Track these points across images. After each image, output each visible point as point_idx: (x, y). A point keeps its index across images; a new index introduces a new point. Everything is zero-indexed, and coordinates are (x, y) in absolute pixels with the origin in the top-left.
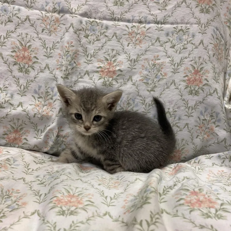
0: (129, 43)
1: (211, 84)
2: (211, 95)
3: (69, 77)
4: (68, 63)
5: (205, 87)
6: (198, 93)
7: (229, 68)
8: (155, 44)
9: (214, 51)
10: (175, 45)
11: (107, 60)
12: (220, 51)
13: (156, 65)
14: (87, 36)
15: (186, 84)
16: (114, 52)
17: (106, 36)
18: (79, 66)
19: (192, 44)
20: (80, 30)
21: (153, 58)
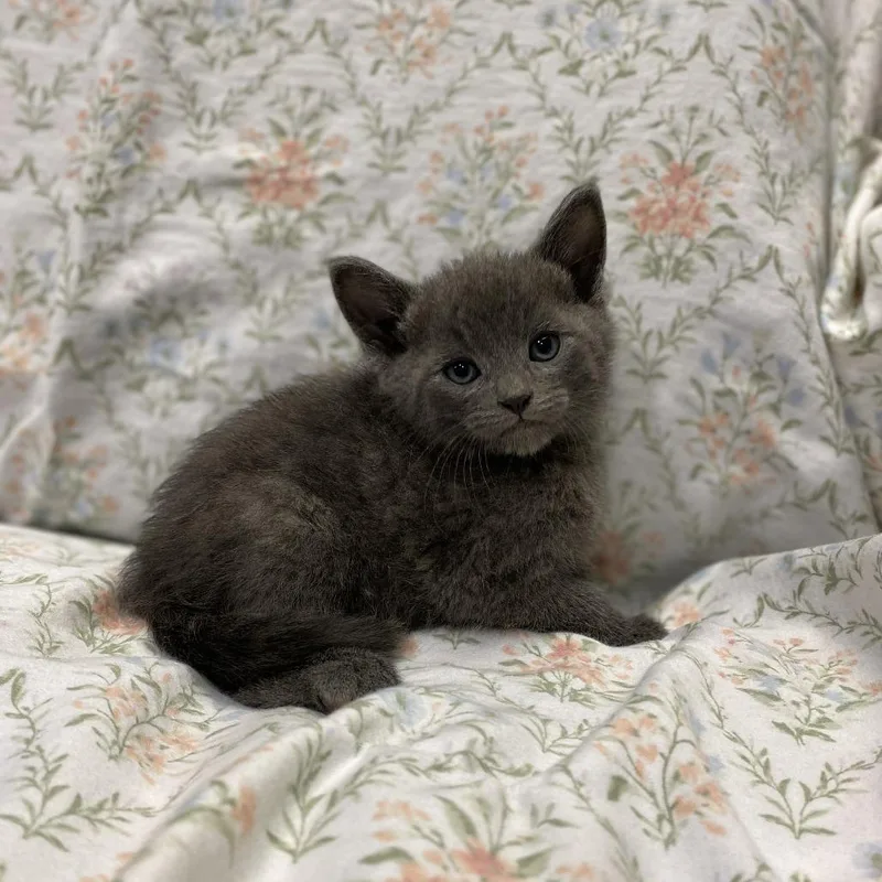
0: (378, 64)
1: (749, 228)
2: (748, 276)
3: (111, 207)
4: (108, 147)
5: (721, 243)
6: (687, 270)
7: (843, 153)
8: (495, 62)
9: (760, 82)
10: (580, 63)
11: (280, 132)
12: (793, 82)
13: (496, 152)
14: (198, 38)
15: (631, 231)
16: (314, 99)
17: (281, 35)
18: (156, 162)
19: (659, 51)
20: (171, 13)
21: (481, 121)
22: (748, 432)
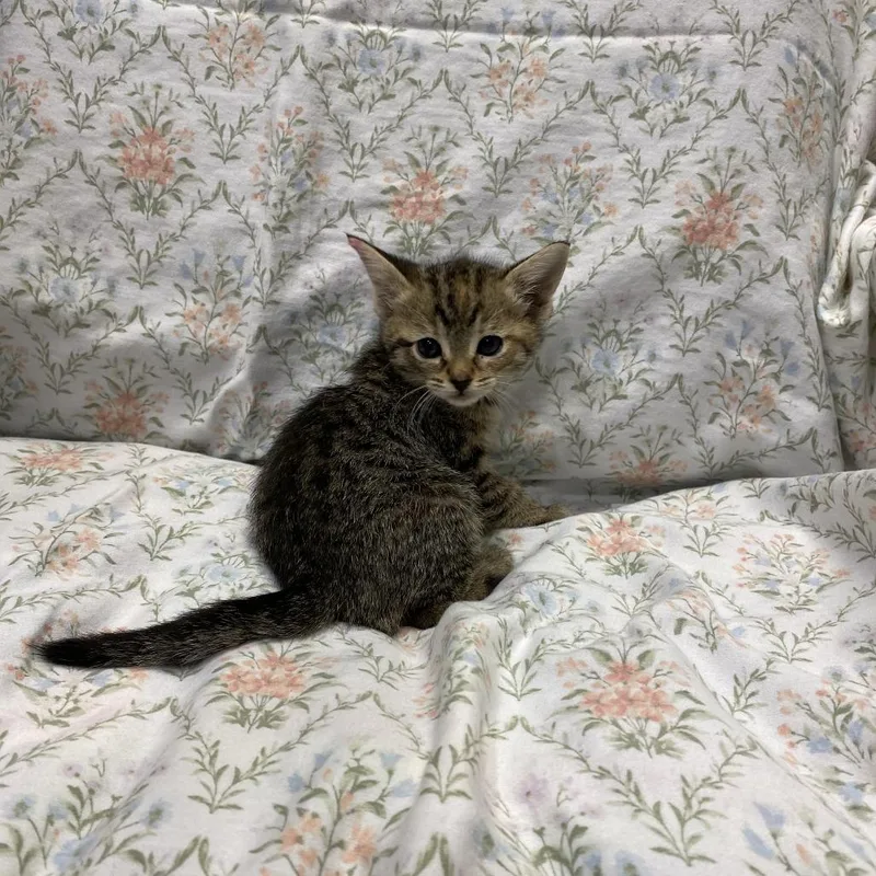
0: (490, 106)
1: (766, 243)
2: (764, 279)
3: (291, 225)
4: (287, 178)
5: (745, 254)
6: (720, 273)
7: (843, 180)
8: (580, 106)
9: (782, 127)
10: (646, 109)
11: (416, 163)
12: (808, 125)
13: (581, 180)
14: (349, 86)
15: (682, 242)
16: (441, 137)
17: (414, 82)
18: (322, 188)
19: (707, 102)
20: (328, 66)
21: (570, 154)
22: (755, 393)
